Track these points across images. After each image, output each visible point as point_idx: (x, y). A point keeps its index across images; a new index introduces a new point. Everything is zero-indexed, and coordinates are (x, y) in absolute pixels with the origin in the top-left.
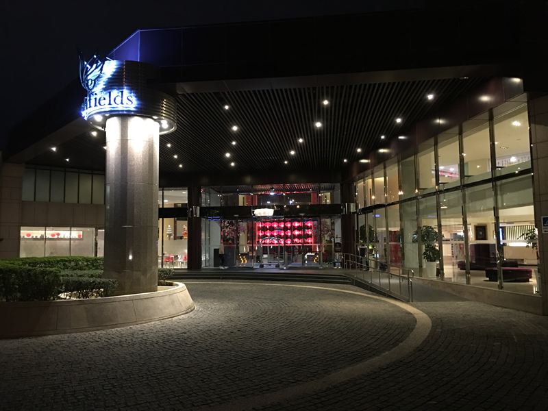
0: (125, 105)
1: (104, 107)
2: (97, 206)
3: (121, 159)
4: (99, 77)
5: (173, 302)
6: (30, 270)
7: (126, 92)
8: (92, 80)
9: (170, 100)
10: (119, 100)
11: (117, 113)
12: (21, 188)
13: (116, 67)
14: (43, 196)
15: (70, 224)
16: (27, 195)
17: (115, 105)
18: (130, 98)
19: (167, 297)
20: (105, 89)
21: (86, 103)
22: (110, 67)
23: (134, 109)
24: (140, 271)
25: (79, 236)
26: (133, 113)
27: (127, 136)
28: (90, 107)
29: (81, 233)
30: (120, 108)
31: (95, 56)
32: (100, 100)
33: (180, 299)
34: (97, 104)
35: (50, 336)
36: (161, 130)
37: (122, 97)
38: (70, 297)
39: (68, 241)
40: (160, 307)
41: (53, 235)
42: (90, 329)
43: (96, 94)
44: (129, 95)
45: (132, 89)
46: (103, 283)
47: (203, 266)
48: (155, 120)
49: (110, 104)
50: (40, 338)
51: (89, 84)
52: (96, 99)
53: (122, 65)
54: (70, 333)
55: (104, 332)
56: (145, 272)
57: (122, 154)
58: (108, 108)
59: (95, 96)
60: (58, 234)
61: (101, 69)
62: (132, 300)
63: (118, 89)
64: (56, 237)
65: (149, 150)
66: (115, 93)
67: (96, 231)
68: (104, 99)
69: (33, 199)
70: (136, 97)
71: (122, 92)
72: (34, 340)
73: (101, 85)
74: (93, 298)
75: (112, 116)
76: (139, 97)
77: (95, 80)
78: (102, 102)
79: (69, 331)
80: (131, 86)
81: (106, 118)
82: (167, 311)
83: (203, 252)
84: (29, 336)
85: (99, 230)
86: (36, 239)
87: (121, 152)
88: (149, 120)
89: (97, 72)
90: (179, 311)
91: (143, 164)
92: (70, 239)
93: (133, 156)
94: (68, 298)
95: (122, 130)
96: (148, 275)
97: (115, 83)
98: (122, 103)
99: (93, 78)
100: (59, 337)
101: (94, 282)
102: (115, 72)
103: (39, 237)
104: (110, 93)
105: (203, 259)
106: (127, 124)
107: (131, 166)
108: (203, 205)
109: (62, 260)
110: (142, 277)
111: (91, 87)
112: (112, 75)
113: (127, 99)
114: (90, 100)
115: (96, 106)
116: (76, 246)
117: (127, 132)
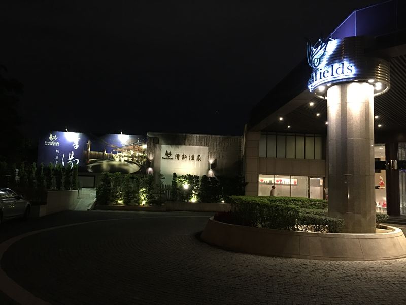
0: (344, 74)
1: (327, 78)
2: (309, 160)
3: (342, 119)
4: (323, 55)
5: (395, 245)
6: (278, 206)
7: (346, 63)
8: (317, 59)
9: (384, 64)
10: (340, 71)
11: (338, 81)
12: (258, 148)
13: (337, 44)
14: (272, 153)
15: (290, 174)
16: (262, 153)
17: (337, 75)
18: (350, 67)
19: (389, 240)
20: (328, 64)
21: (313, 78)
22: (333, 45)
23: (353, 76)
24: (360, 213)
25: (295, 182)
26: (351, 80)
27: (346, 100)
28: (316, 80)
29: (296, 180)
30: (341, 77)
31: (320, 40)
32: (324, 73)
33: (401, 243)
34: (322, 77)
35: (296, 259)
36: (375, 92)
37: (343, 68)
38: (306, 229)
39: (289, 186)
40: (384, 248)
41: (277, 181)
42: (325, 258)
43: (321, 69)
44: (349, 65)
45: (352, 59)
46: (333, 221)
47: (401, 212)
48: (370, 84)
49: (332, 75)
50: (288, 260)
51: (315, 62)
52: (321, 73)
53: (341, 42)
54: (310, 259)
55: (338, 263)
56: (365, 215)
57: (342, 115)
58: (330, 79)
59: (320, 71)
60: (281, 181)
61: (325, 49)
62: (358, 238)
63: (339, 62)
64: (279, 182)
65: (366, 109)
66: (336, 65)
67: (309, 179)
68: (328, 72)
69: (266, 156)
70: (355, 66)
71: (343, 64)
72: (284, 260)
73: (325, 61)
74: (325, 233)
75: (333, 85)
76: (357, 66)
77: (320, 59)
78: (326, 75)
79: (308, 257)
80: (349, 57)
81: (327, 88)
82: (390, 252)
83: (401, 200)
84: (281, 257)
85: (311, 179)
86: (267, 183)
87: (342, 113)
88: (365, 84)
89: (322, 52)
90: (400, 254)
91: (361, 122)
92: (291, 185)
93: (351, 116)
94: (304, 230)
95: (342, 95)
96: (368, 218)
97: (336, 57)
98: (343, 73)
99: (318, 58)
100: (302, 261)
101: (325, 219)
102: (336, 49)
103: (268, 182)
104: (332, 66)
105: (401, 206)
106: (346, 90)
107: (350, 124)
108: (400, 159)
109: (293, 200)
110: (363, 219)
111: (316, 65)
112: (334, 52)
113: (347, 69)
114: (316, 74)
115: (321, 78)
116: (294, 189)
117: (346, 97)
